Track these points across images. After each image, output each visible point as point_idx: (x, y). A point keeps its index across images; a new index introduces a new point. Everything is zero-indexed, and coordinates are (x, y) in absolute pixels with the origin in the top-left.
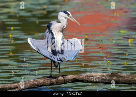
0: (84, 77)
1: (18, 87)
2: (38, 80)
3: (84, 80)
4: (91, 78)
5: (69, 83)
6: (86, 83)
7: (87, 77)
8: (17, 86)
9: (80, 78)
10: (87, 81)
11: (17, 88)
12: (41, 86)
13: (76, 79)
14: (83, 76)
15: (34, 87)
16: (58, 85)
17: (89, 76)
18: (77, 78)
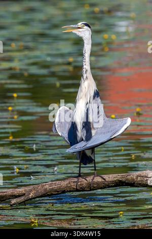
0: (135, 178)
1: (24, 194)
2: (57, 182)
3: (134, 183)
4: (145, 179)
5: (109, 187)
6: (138, 187)
7: (139, 178)
8: (24, 192)
9: (127, 179)
10: (140, 184)
11: (22, 195)
12: (64, 192)
13: (121, 181)
14: (133, 175)
15: (52, 194)
16: (90, 190)
17: (142, 177)
18: (124, 180)
